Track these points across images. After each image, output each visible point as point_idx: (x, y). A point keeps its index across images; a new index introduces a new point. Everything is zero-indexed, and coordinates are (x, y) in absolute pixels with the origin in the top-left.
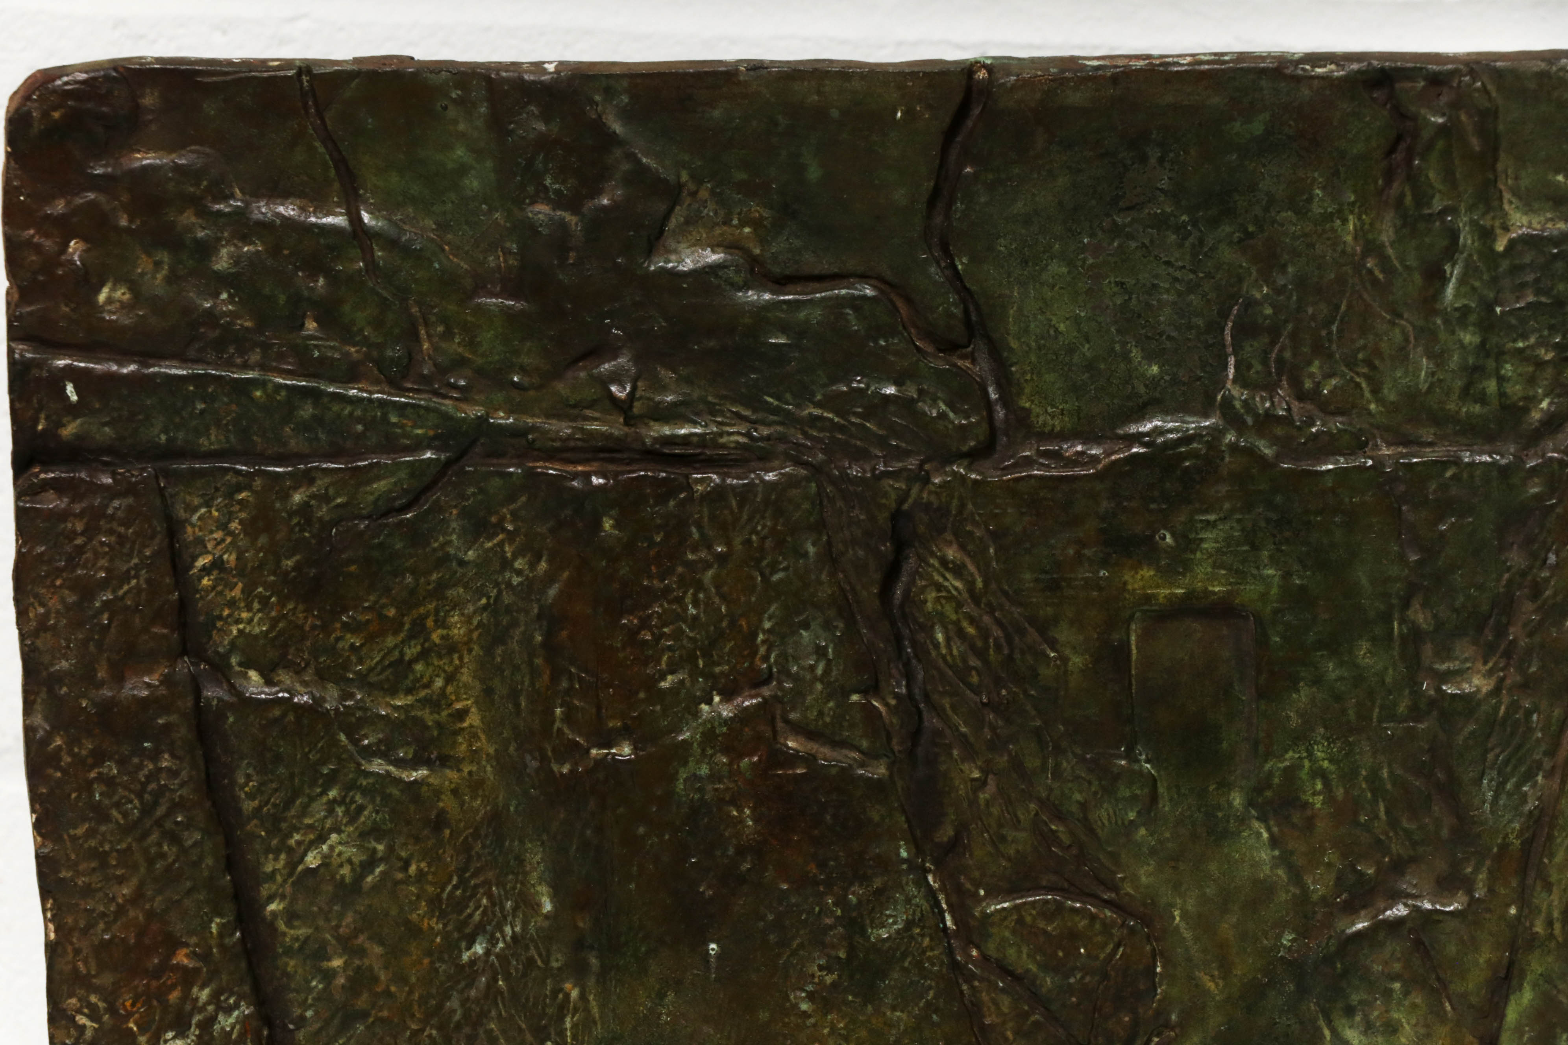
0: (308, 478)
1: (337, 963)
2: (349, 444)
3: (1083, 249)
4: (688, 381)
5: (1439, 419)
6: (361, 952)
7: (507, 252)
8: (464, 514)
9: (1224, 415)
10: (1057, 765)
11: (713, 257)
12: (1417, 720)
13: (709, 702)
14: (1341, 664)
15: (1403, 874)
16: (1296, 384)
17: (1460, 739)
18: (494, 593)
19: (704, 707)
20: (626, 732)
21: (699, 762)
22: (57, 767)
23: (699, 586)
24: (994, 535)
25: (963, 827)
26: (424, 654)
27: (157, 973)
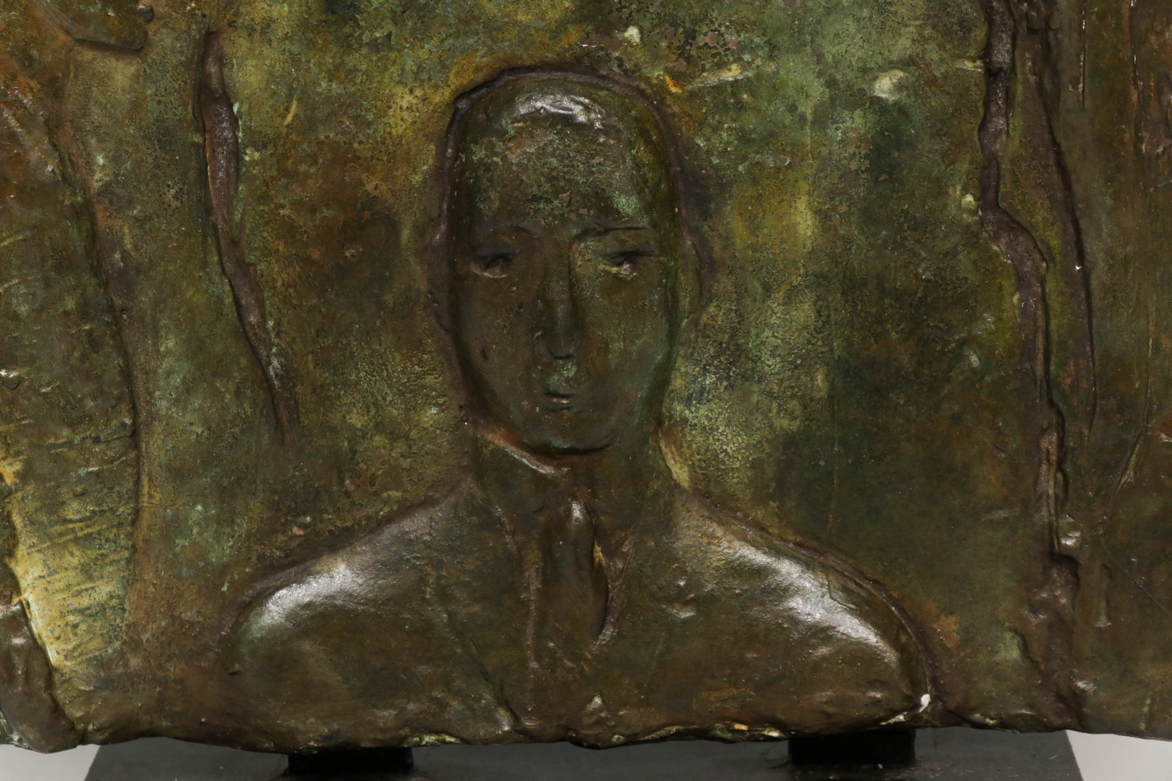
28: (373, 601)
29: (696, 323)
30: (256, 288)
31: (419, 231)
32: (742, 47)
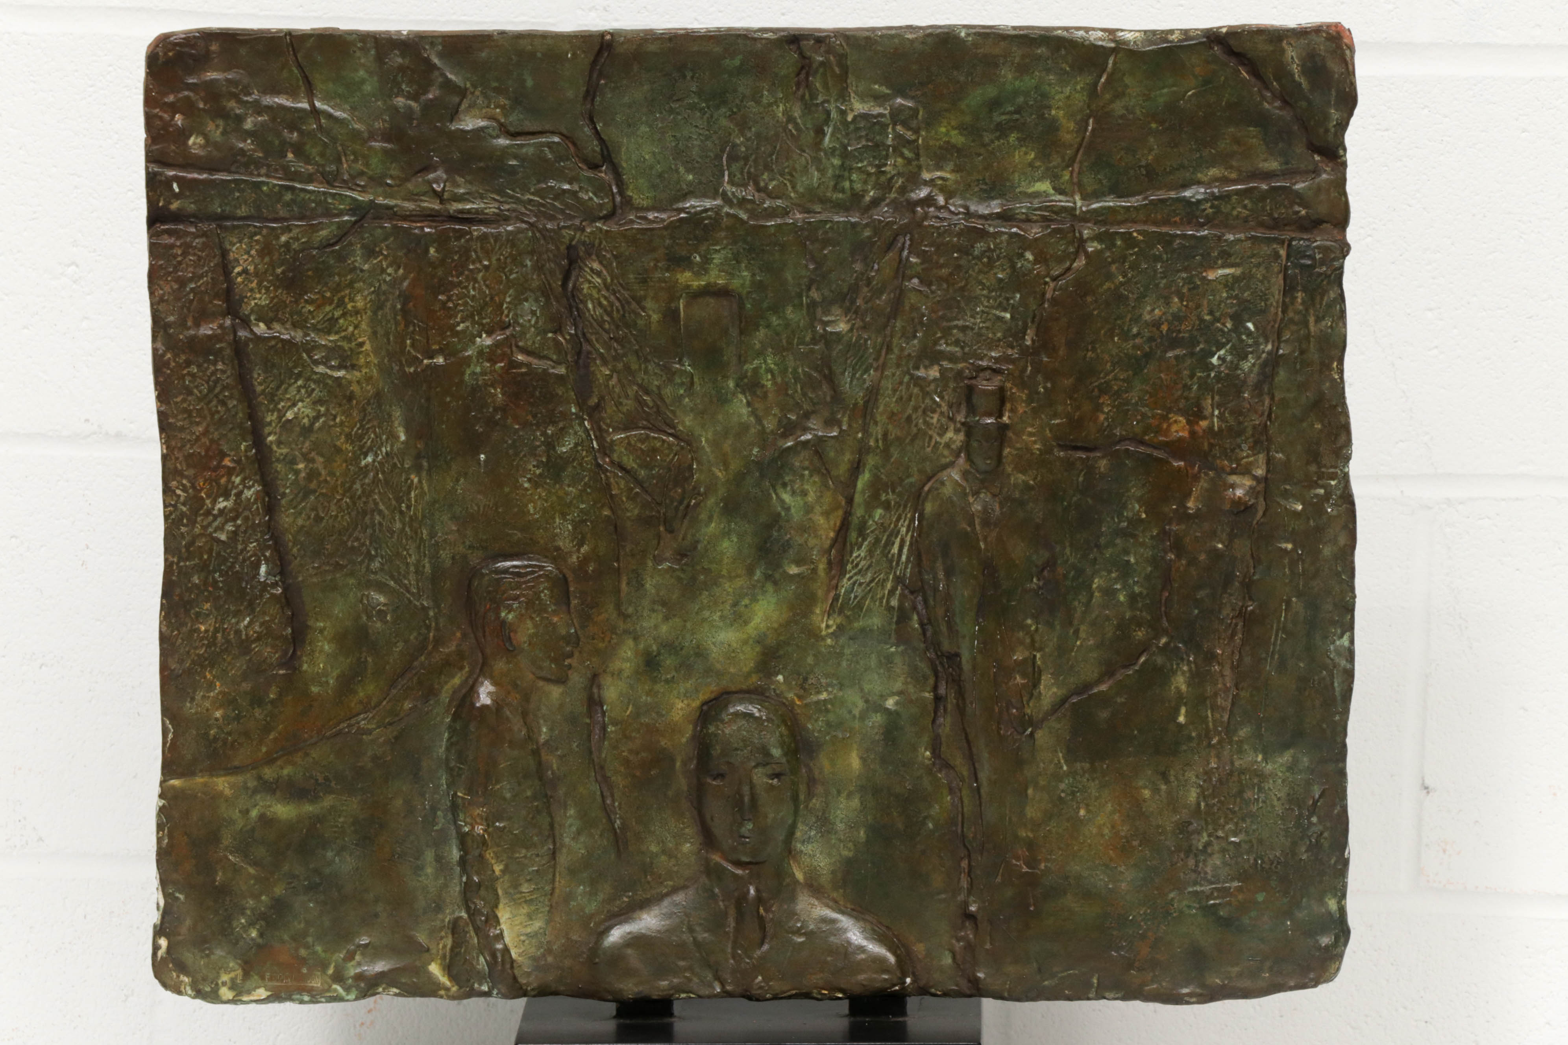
0: (288, 229)
1: (301, 466)
2: (308, 213)
3: (656, 119)
4: (471, 183)
5: (823, 201)
6: (313, 461)
7: (384, 121)
8: (364, 247)
9: (723, 199)
10: (646, 367)
11: (482, 123)
12: (815, 344)
13: (480, 337)
14: (779, 317)
15: (809, 419)
16: (756, 184)
17: (834, 353)
18: (377, 285)
19: (478, 339)
20: (441, 351)
21: (476, 366)
22: (168, 368)
23: (475, 280)
24: (615, 257)
25: (602, 398)
26: (344, 315)
27: (215, 469)
28: (659, 931)
29: (807, 807)
30: (611, 787)
31: (684, 763)
32: (828, 685)
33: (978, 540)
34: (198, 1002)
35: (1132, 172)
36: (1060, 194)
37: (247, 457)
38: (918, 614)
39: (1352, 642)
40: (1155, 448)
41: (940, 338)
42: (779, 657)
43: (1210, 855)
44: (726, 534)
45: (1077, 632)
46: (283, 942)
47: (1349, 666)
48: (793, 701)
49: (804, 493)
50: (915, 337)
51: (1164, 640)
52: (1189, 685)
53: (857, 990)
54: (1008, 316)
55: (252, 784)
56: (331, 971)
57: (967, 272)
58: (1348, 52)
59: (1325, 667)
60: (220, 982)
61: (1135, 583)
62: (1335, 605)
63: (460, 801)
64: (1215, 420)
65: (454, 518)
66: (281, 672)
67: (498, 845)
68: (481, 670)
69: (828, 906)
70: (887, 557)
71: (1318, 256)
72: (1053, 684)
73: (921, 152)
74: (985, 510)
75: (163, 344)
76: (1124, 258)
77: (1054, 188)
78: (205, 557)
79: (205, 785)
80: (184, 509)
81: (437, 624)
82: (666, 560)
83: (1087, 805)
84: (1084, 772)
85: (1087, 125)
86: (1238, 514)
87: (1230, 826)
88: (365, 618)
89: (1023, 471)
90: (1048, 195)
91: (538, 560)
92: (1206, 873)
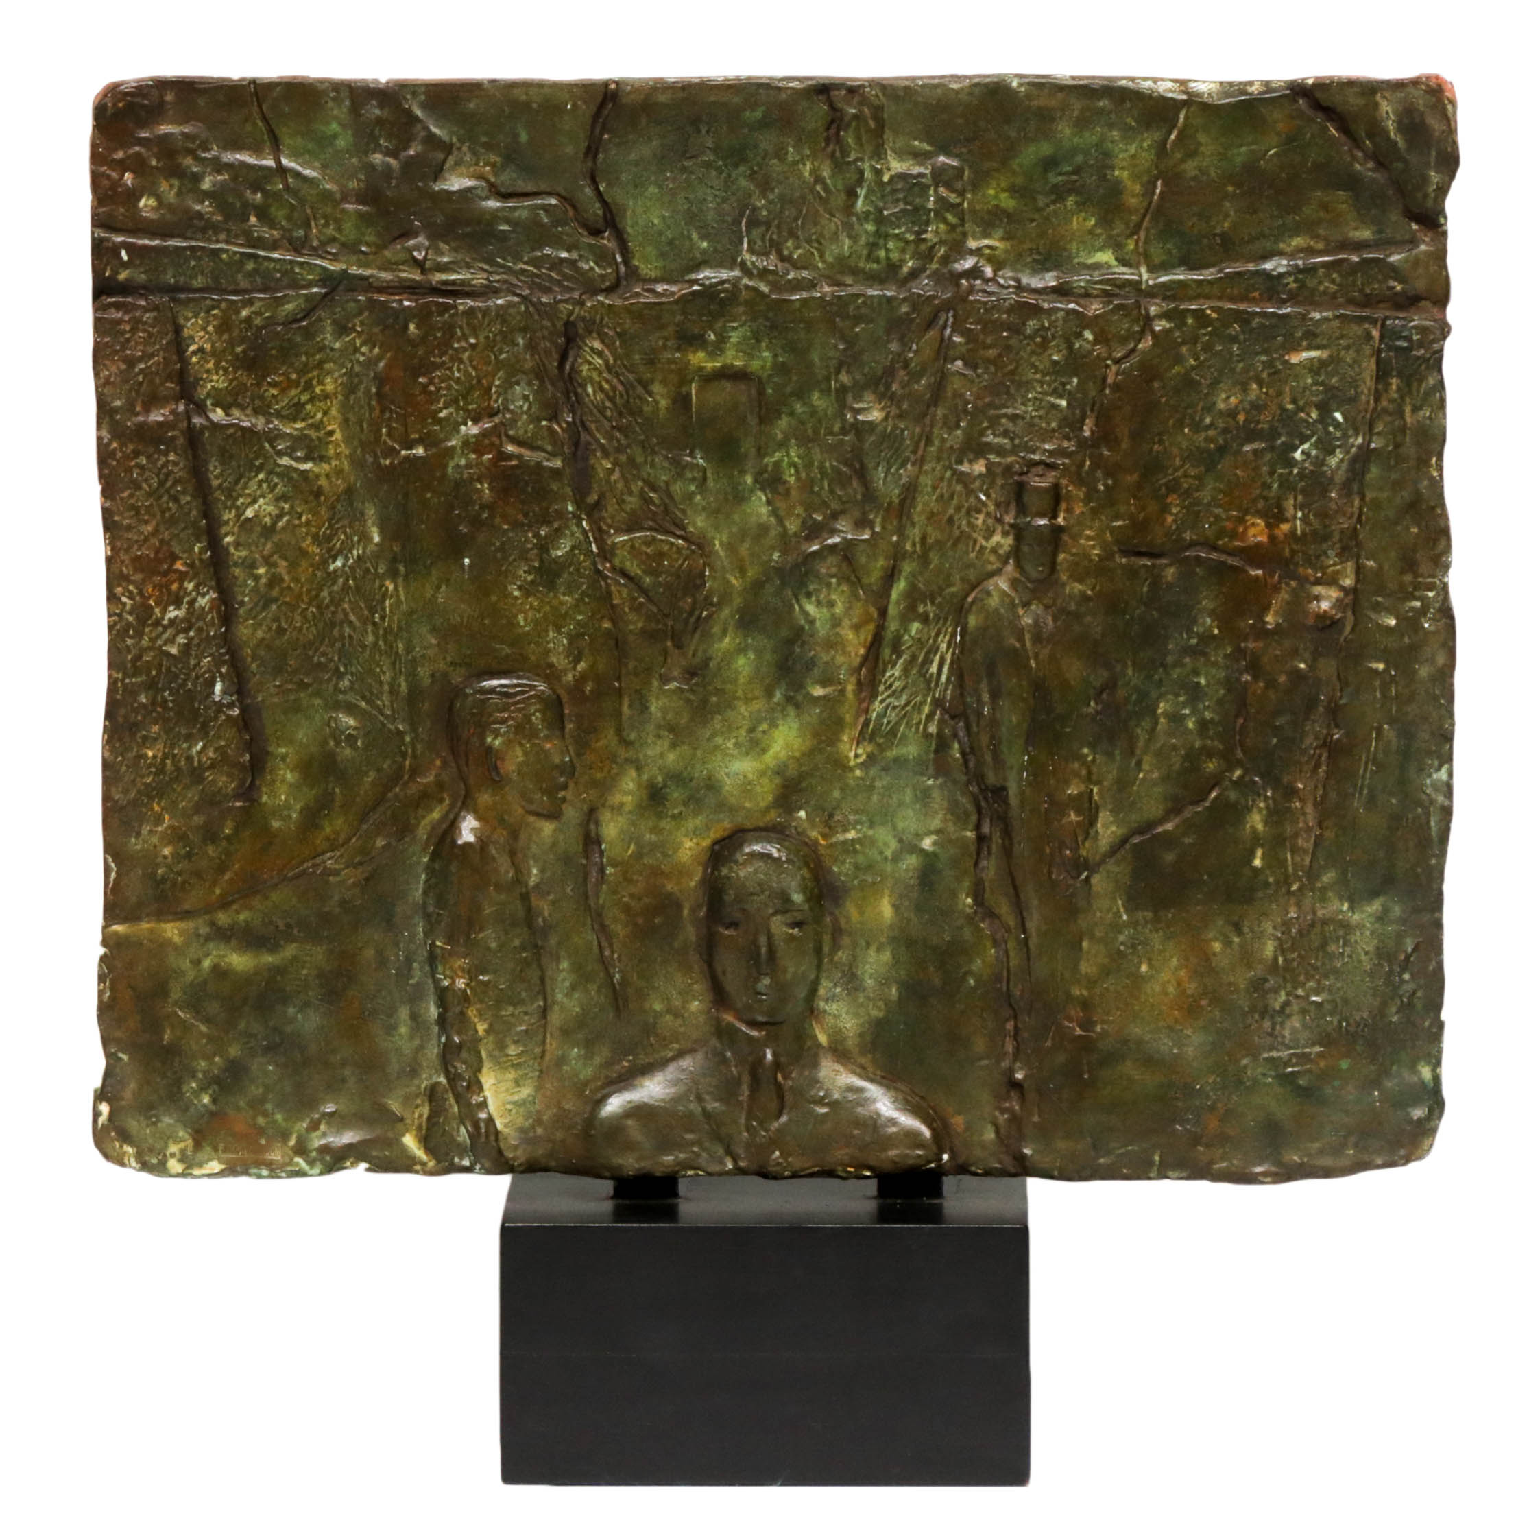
0: (250, 302)
1: (262, 571)
2: (272, 285)
3: (667, 179)
4: (456, 250)
5: (855, 272)
6: (275, 565)
7: (359, 180)
8: (334, 322)
9: (742, 269)
10: (653, 460)
11: (469, 183)
12: (845, 434)
13: (466, 424)
14: (804, 404)
15: (837, 519)
16: (780, 252)
17: (867, 445)
18: (349, 366)
19: (463, 428)
20: (420, 441)
21: (460, 457)
22: (114, 459)
23: (461, 361)
24: (620, 335)
25: (602, 496)
26: (312, 400)
27: (165, 574)
28: (663, 1100)
29: (832, 960)
30: (609, 937)
31: (693, 911)
32: (858, 822)
33: (1028, 659)
34: (145, 1176)
35: (1205, 241)
36: (1124, 265)
37: (201, 560)
38: (959, 742)
39: (1450, 775)
40: (1229, 554)
41: (988, 428)
42: (800, 790)
43: (1289, 1016)
44: (741, 650)
45: (1139, 763)
46: (238, 1109)
47: (1447, 803)
48: (816, 842)
49: (831, 604)
50: (958, 426)
51: (1238, 773)
52: (1266, 823)
53: (888, 1167)
54: (1064, 403)
55: (204, 930)
56: (292, 1142)
57: (1018, 353)
58: (1449, 107)
59: (1419, 803)
60: (168, 1154)
61: (1206, 708)
62: (1432, 734)
63: (439, 951)
64: (1298, 523)
65: (434, 630)
66: (238, 804)
67: (481, 1002)
68: (463, 803)
69: (854, 1072)
70: (924, 676)
71: (1415, 338)
72: (1112, 823)
73: (967, 217)
74: (1036, 623)
75: (109, 432)
76: (1195, 340)
77: (1117, 259)
78: (154, 673)
79: (151, 931)
80: (130, 619)
81: (414, 750)
82: (674, 679)
83: (1150, 960)
84: (1147, 922)
85: (1155, 187)
86: (1323, 629)
87: (1312, 984)
88: (332, 743)
89: (1080, 580)
90: (1110, 267)
91: (528, 679)
92: (1283, 1037)
